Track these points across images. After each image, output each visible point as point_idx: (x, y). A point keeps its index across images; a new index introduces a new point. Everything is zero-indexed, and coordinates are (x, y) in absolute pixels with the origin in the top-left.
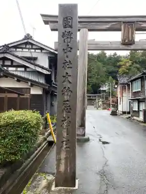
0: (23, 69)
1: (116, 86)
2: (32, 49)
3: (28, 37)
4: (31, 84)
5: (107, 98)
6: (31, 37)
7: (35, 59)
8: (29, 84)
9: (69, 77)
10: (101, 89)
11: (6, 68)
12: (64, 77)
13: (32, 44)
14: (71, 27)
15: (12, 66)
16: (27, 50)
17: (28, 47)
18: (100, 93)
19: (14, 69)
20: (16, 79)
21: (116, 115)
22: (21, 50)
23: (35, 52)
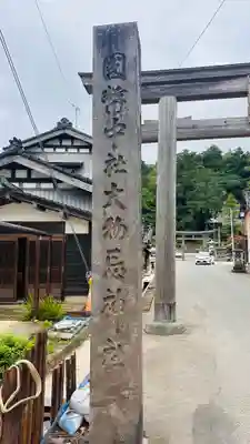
0: (50, 186)
1: (242, 215)
2: (73, 147)
3: (65, 124)
4: (65, 214)
5: (224, 238)
6: (70, 124)
7: (79, 166)
8: (62, 213)
9: (121, 194)
10: (214, 220)
11: (17, 185)
12: (107, 193)
13: (73, 139)
14: (122, 76)
15: (29, 180)
16: (63, 150)
17: (64, 143)
18: (210, 229)
19: (33, 185)
20: (35, 205)
21: (245, 272)
22: (51, 150)
23: (78, 152)
